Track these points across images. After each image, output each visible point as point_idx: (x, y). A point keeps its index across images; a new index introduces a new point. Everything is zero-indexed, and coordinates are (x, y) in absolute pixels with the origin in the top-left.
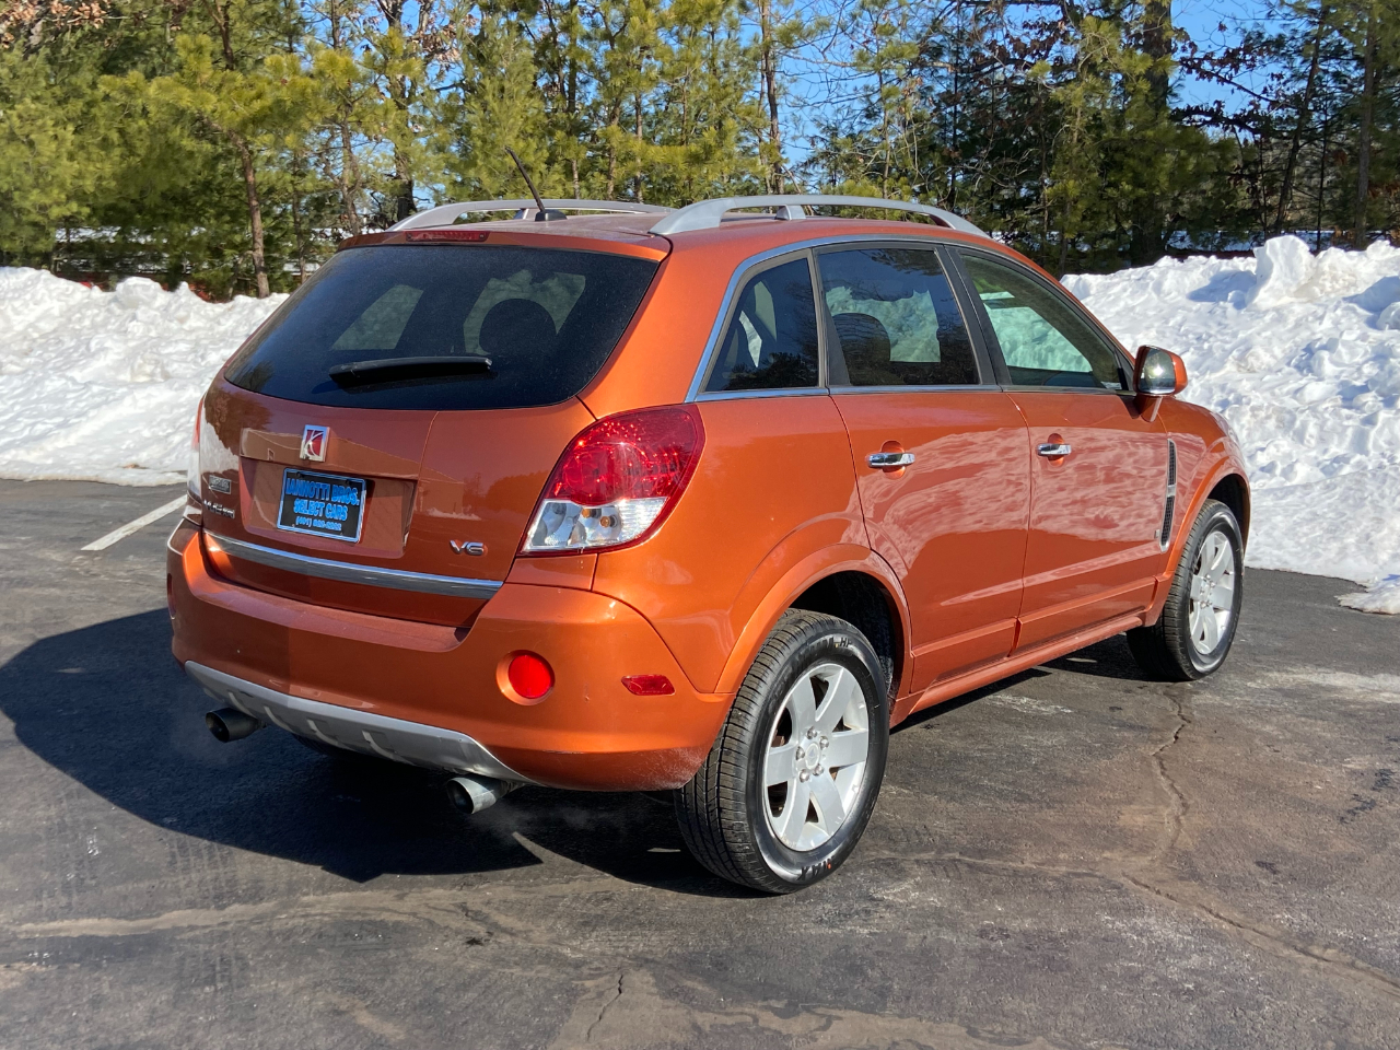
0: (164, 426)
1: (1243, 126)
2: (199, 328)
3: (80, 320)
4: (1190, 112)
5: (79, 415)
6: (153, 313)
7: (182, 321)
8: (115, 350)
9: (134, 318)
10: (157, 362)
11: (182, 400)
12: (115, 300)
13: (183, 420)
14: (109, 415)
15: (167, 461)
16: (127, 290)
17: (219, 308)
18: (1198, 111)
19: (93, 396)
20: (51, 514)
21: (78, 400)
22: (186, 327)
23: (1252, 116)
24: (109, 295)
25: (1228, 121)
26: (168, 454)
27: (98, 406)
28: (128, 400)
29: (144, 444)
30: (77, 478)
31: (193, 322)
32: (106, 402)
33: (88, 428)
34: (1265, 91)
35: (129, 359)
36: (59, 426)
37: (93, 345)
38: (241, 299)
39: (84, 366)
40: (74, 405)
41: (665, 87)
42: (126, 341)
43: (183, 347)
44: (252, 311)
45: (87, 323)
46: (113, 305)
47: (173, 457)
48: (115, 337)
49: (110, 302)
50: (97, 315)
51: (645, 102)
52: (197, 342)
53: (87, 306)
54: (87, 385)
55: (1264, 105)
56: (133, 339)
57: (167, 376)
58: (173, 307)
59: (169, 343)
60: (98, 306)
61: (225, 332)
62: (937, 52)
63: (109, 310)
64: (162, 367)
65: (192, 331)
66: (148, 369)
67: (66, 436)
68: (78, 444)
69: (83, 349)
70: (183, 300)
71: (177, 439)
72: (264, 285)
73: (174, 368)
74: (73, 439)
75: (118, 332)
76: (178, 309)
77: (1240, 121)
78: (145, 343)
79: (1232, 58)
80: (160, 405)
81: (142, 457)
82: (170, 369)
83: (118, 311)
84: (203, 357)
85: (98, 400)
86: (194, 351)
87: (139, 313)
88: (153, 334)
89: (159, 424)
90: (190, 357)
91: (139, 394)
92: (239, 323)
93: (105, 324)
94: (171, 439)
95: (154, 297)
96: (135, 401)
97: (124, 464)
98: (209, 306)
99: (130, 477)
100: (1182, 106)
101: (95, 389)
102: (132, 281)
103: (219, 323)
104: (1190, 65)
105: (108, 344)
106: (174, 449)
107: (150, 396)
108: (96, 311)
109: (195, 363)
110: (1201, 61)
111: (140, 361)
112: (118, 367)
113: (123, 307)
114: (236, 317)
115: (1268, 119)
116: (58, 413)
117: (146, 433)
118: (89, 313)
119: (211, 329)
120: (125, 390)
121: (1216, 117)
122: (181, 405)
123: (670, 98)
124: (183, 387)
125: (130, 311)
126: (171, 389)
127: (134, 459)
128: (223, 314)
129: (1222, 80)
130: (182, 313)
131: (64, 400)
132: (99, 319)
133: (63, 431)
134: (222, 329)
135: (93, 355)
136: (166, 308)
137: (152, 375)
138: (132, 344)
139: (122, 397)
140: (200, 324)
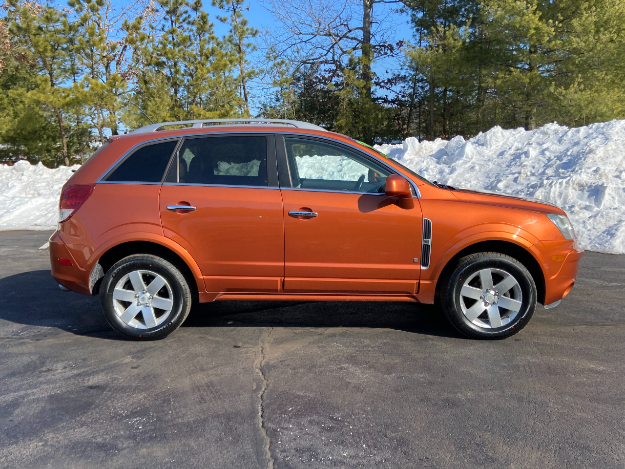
0: (44, 211)
1: (394, 103)
2: (47, 178)
4: (378, 99)
5: (13, 208)
6: (30, 173)
7: (41, 175)
8: (18, 186)
9: (23, 175)
10: (35, 190)
11: (49, 202)
12: (14, 169)
13: (51, 209)
14: (23, 208)
15: (48, 223)
16: (19, 165)
17: (54, 170)
18: (380, 98)
19: (16, 202)
20: (18, 240)
21: (11, 203)
22: (43, 177)
23: (397, 100)
24: (11, 167)
25: (390, 102)
26: (48, 220)
27: (19, 205)
28: (29, 203)
29: (38, 218)
30: (18, 229)
31: (45, 176)
32: (22, 204)
33: (17, 213)
34: (400, 92)
35: (24, 188)
36: (6, 212)
37: (10, 185)
38: (62, 167)
39: (8, 192)
40: (9, 205)
41: (210, 91)
42: (22, 183)
43: (44, 184)
44: (67, 171)
45: (4, 177)
46: (13, 171)
47: (50, 221)
48: (18, 181)
49: (12, 170)
51: (203, 97)
52: (48, 182)
53: (3, 171)
54: (13, 198)
55: (400, 96)
56: (24, 182)
57: (39, 195)
58: (37, 170)
59: (38, 183)
60: (8, 171)
61: (58, 179)
62: (298, 80)
63: (12, 173)
64: (37, 191)
65: (45, 179)
66: (32, 192)
67: (9, 216)
68: (14, 219)
69: (6, 186)
70: (41, 168)
71: (50, 215)
72: (67, 162)
73: (42, 191)
74: (12, 217)
75: (17, 179)
76: (40, 170)
77: (393, 102)
78: (29, 184)
79: (390, 81)
80: (41, 204)
81: (39, 222)
82: (40, 192)
83: (16, 173)
84: (52, 187)
85: (18, 203)
86: (48, 185)
87: (25, 173)
88: (31, 180)
89: (42, 211)
90: (47, 188)
91: (34, 200)
92: (62, 175)
93: (11, 177)
94: (48, 215)
95: (29, 167)
96: (32, 203)
97: (32, 224)
98: (50, 170)
99: (37, 228)
100: (376, 97)
101: (17, 199)
102: (20, 162)
103: (55, 176)
104: (377, 84)
105: (15, 184)
106: (50, 219)
107: (37, 201)
109: (50, 189)
110: (380, 83)
111: (28, 190)
112: (20, 192)
113: (17, 171)
114: (61, 173)
115: (402, 101)
116: (4, 208)
117: (38, 214)
118: (4, 174)
119: (52, 177)
120: (27, 199)
121: (386, 100)
122: (49, 204)
123: (211, 95)
124: (49, 198)
125: (20, 173)
126: (44, 198)
127: (35, 223)
128: (56, 172)
129: (387, 89)
130: (41, 172)
131: (5, 204)
132: (9, 176)
133: (8, 214)
134: (56, 177)
135: (11, 188)
136: (35, 171)
137: (33, 194)
138: (24, 184)
139: (27, 202)
140: (48, 176)
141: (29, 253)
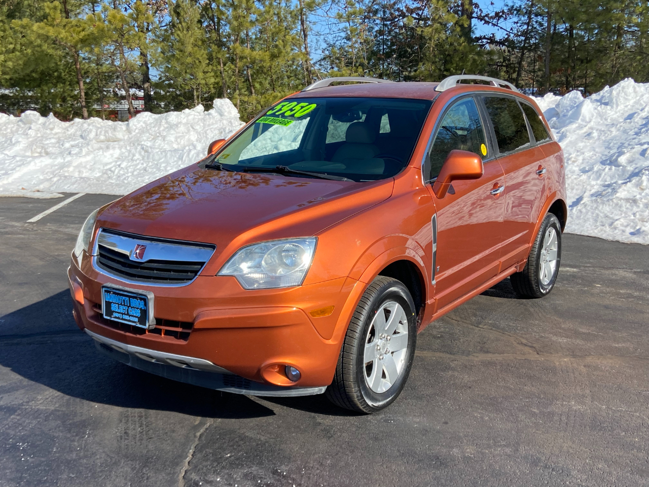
0: (49, 174)
1: (503, 45)
3: (6, 130)
4: (480, 38)
5: (13, 170)
6: (39, 126)
7: (52, 129)
8: (23, 143)
9: (30, 128)
10: (42, 147)
11: (56, 163)
12: (21, 120)
13: (57, 172)
14: (25, 170)
15: (52, 189)
16: (26, 116)
17: (67, 124)
18: (485, 38)
19: (17, 162)
20: (9, 209)
21: (10, 163)
22: (53, 132)
23: (507, 40)
24: (18, 118)
25: (497, 42)
26: (52, 186)
27: (20, 166)
28: (32, 163)
29: (42, 182)
30: (15, 196)
31: (56, 130)
32: (23, 164)
33: (16, 175)
34: (511, 29)
35: (30, 146)
36: (4, 174)
37: (13, 140)
38: (77, 120)
39: (10, 149)
40: (9, 166)
41: (259, 27)
42: (28, 138)
43: (53, 141)
44: (82, 125)
45: (9, 131)
46: (20, 123)
47: (54, 187)
48: (23, 136)
49: (18, 122)
50: (13, 127)
51: (250, 34)
52: (59, 139)
53: (8, 123)
54: (14, 157)
55: (512, 35)
56: (30, 138)
57: (47, 153)
58: (47, 123)
59: (47, 139)
60: (13, 123)
61: (71, 134)
62: (376, 12)
63: (18, 125)
64: (45, 149)
65: (56, 134)
66: (39, 150)
67: (7, 179)
68: (13, 182)
69: (9, 142)
70: (52, 120)
71: (55, 179)
72: (86, 114)
73: (50, 150)
74: (10, 180)
75: (23, 134)
76: (50, 124)
77: (501, 43)
78: (36, 139)
79: (498, 15)
80: (46, 165)
81: (41, 187)
82: (48, 150)
83: (23, 126)
84: (62, 145)
85: (19, 163)
86: (58, 142)
87: (32, 126)
88: (39, 135)
89: (47, 174)
90: (57, 145)
91: (37, 161)
92: (76, 130)
93: (17, 131)
94: (52, 179)
95: (38, 119)
96: (36, 164)
97: (34, 190)
98: (63, 123)
99: (37, 195)
100: (478, 36)
101: (18, 159)
102: (28, 112)
103: (68, 130)
104: (480, 18)
105: (20, 140)
106: (55, 184)
107: (42, 161)
108: (12, 126)
109: (59, 147)
110: (484, 16)
111: (35, 147)
112: (25, 149)
113: (25, 124)
114: (75, 128)
115: (513, 41)
116: (2, 169)
117: (41, 177)
118: (9, 126)
119: (65, 133)
120: (31, 159)
121: (492, 40)
122: (56, 165)
123: (261, 32)
124: (56, 158)
125: (28, 126)
126: (50, 158)
127: (37, 188)
128: (69, 126)
129: (494, 25)
130: (51, 126)
131: (4, 164)
132: (14, 129)
133: (6, 177)
134: (69, 133)
135: (14, 144)
136: (44, 124)
137: (40, 153)
138: (31, 139)
139: (30, 162)
140: (59, 131)
141: (13, 226)
